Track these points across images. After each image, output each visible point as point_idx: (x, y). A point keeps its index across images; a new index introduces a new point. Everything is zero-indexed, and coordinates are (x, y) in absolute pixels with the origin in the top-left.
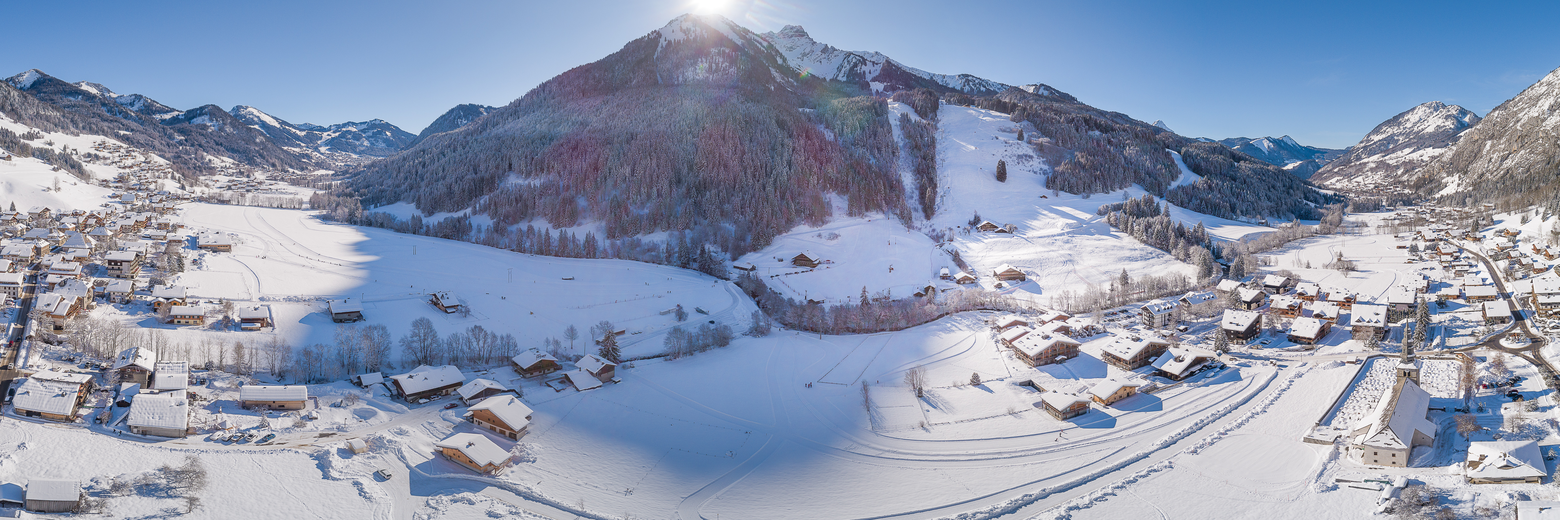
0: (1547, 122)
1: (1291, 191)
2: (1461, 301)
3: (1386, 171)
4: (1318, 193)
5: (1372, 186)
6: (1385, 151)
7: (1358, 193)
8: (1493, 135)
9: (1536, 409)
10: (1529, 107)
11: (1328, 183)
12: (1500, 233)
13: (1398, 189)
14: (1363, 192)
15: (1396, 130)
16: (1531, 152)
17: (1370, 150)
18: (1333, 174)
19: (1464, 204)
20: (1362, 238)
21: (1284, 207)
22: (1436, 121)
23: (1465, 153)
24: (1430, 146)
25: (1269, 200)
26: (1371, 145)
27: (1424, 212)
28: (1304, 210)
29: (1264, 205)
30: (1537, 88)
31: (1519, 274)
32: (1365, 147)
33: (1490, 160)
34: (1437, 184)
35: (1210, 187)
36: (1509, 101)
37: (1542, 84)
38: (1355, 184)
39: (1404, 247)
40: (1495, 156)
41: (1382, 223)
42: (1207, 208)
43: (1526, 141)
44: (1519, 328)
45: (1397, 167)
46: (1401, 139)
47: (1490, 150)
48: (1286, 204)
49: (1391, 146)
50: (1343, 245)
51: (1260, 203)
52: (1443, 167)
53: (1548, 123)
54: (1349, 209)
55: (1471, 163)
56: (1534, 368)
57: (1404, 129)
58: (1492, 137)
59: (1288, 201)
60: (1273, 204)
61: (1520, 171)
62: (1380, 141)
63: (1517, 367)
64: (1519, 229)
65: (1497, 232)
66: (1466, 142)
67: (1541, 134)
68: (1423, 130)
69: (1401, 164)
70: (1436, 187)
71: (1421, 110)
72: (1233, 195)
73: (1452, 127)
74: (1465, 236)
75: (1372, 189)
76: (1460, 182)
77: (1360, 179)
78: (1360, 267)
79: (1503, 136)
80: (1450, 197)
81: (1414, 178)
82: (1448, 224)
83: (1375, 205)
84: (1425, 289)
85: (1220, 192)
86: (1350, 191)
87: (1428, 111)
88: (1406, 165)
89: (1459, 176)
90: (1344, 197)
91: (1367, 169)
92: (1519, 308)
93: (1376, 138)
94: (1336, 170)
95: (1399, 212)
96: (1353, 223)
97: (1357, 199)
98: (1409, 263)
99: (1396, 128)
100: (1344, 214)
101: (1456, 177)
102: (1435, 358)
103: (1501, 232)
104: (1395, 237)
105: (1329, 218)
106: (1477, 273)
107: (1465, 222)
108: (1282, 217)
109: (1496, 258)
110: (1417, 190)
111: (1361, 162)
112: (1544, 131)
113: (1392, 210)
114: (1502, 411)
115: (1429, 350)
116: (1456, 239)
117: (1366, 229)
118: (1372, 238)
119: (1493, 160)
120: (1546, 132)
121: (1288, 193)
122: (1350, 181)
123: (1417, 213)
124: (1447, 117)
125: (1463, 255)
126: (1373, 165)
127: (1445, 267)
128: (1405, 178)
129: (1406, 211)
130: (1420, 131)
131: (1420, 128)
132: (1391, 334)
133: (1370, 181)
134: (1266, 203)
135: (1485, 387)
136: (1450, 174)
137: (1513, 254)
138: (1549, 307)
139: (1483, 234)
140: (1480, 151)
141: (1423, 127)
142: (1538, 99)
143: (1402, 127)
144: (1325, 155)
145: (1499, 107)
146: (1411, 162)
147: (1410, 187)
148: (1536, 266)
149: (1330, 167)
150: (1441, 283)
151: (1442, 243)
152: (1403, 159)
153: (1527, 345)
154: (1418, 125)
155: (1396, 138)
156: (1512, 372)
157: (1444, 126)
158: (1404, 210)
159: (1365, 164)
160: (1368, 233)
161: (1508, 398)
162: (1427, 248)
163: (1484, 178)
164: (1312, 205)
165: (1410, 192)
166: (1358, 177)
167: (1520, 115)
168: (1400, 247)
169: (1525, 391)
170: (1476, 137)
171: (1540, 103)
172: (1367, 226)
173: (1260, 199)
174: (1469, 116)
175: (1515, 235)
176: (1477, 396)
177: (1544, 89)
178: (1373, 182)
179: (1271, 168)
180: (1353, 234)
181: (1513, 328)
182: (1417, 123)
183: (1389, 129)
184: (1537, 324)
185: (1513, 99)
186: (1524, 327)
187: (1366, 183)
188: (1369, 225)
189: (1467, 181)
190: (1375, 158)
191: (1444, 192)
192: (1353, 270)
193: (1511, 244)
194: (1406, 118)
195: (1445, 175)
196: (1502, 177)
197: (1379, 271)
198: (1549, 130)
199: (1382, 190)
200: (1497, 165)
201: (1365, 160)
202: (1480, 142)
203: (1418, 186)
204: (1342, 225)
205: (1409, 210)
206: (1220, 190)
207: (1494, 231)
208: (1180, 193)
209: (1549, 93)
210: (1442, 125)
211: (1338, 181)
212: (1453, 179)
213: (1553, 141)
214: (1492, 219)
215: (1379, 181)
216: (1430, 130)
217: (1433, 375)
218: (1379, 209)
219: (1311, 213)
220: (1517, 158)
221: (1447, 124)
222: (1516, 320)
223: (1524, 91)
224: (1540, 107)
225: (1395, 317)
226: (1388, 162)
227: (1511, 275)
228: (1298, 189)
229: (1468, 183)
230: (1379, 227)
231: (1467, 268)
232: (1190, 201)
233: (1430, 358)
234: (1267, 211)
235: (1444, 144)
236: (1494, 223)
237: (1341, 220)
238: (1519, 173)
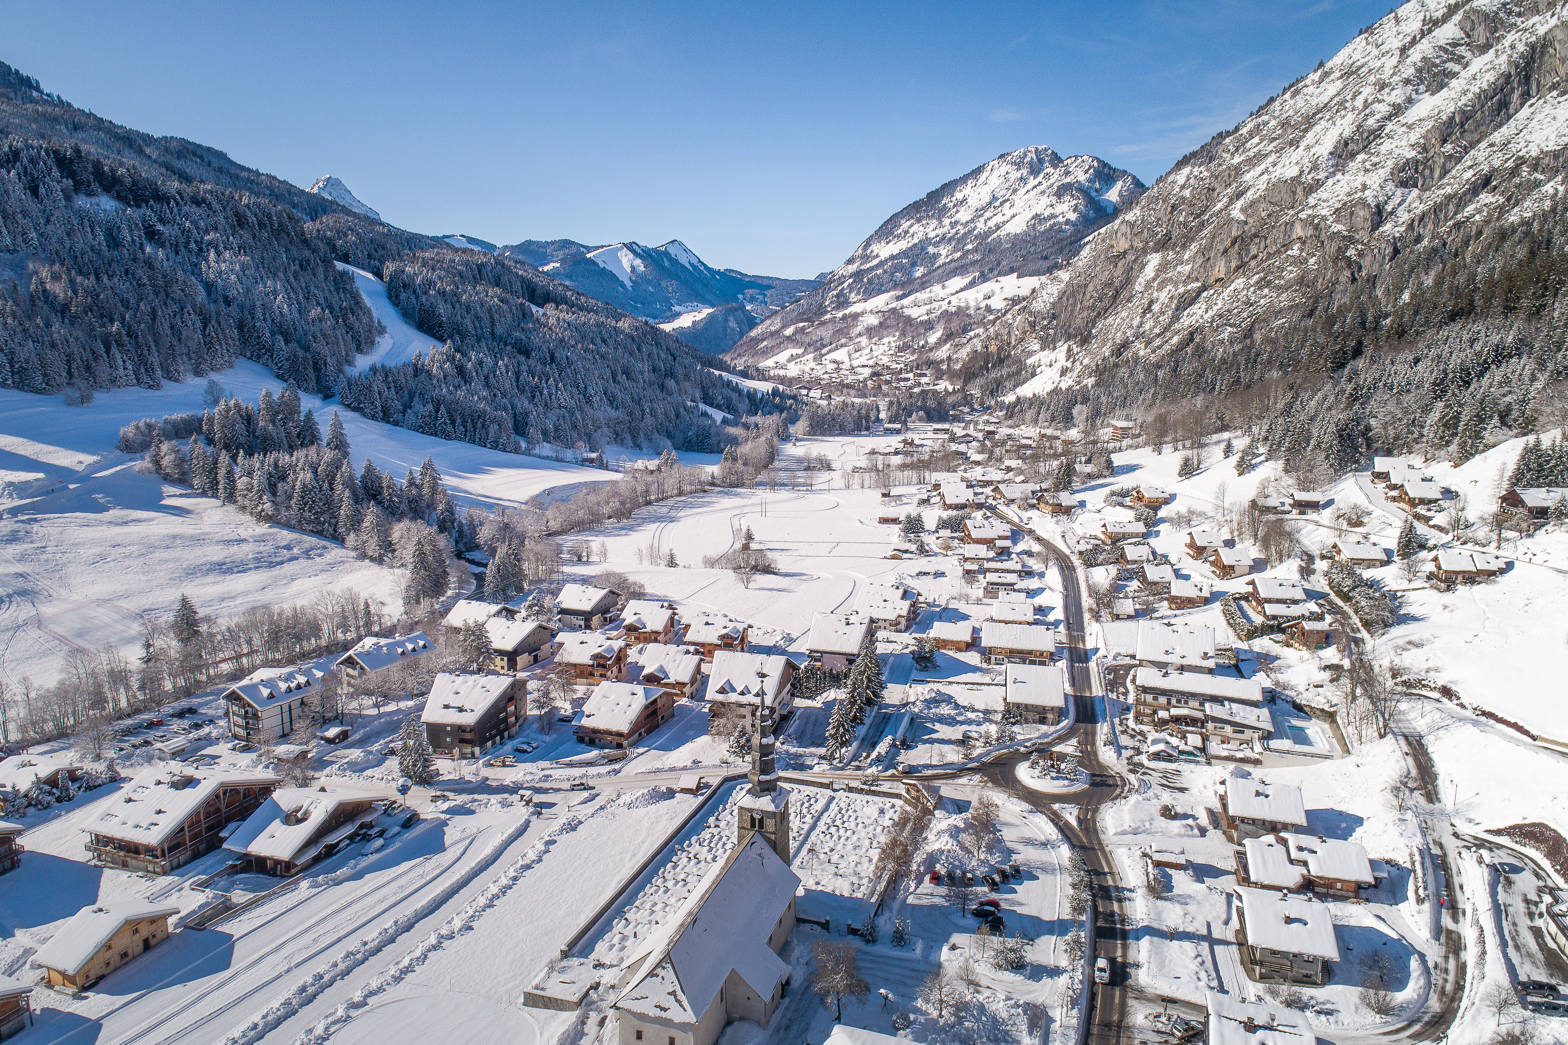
0: (1322, 194)
1: (671, 383)
2: (972, 658)
3: (903, 334)
4: (736, 389)
5: (867, 372)
6: (903, 285)
7: (829, 389)
8: (1168, 237)
9: (1018, 966)
10: (1279, 151)
11: (769, 363)
12: (1120, 497)
13: (924, 380)
14: (843, 387)
15: (931, 229)
16: (1263, 284)
17: (870, 281)
18: (780, 341)
19: (1068, 420)
20: (811, 496)
21: (649, 420)
22: (1033, 202)
23: (1091, 288)
24: (1012, 270)
25: (611, 403)
26: (871, 269)
27: (967, 439)
28: (694, 429)
29: (600, 415)
30: (1311, 89)
31: (1127, 606)
32: (858, 275)
33: (1148, 309)
34: (1014, 368)
35: (461, 370)
36: (1221, 136)
37: (1326, 74)
38: (831, 367)
39: (895, 521)
40: (1163, 296)
41: (863, 463)
42: (453, 422)
43: (1253, 250)
44: (1074, 741)
45: (929, 326)
46: (944, 252)
47: (1154, 279)
48: (653, 412)
49: (919, 272)
50: (763, 513)
51: (590, 412)
52: (1033, 325)
53: (1324, 196)
54: (800, 427)
55: (1102, 314)
56: (1065, 852)
57: (953, 225)
58: (1163, 244)
59: (660, 407)
60: (620, 414)
61: (1225, 335)
62: (893, 257)
63: (1029, 842)
64: (1170, 490)
65: (1113, 494)
66: (1096, 258)
67: (1299, 231)
68: (998, 227)
69: (939, 318)
70: (1009, 376)
71: (996, 172)
72: (523, 391)
73: (1073, 217)
74: (1035, 501)
75: (865, 380)
76: (1068, 364)
77: (841, 355)
78: (782, 563)
79: (1193, 240)
80: (1036, 402)
81: (964, 353)
82: (1009, 469)
83: (860, 418)
84: (903, 622)
85: (487, 385)
86: (815, 383)
87: (1015, 175)
88: (949, 321)
89: (1069, 350)
90: (794, 397)
91: (859, 329)
92: (1097, 690)
93: (885, 250)
94: (789, 332)
95: (909, 436)
96: (799, 460)
97: (824, 403)
98: (893, 557)
99: (934, 223)
100: (785, 438)
101: (1061, 352)
102: (860, 791)
103: (1124, 494)
104: (884, 495)
105: (745, 449)
106: (1031, 594)
107: (1042, 467)
108: (644, 445)
109: (1090, 559)
110: (966, 383)
111: (847, 311)
112: (1309, 222)
113: (898, 432)
114: (945, 953)
115: (858, 768)
116: (1014, 507)
117: (825, 476)
118: (831, 498)
119: (1156, 307)
120: (1316, 225)
121: (662, 387)
122: (819, 359)
123: (953, 439)
124: (1061, 192)
125: (1021, 547)
126: (873, 320)
127: (968, 572)
128: (943, 353)
129: (930, 435)
130: (991, 232)
131: (991, 224)
132: (794, 726)
133: (863, 360)
134: (603, 413)
135: (936, 879)
136: (1048, 343)
137: (1132, 552)
138: (1163, 700)
139: (1079, 497)
140: (1128, 281)
141: (999, 219)
142: (1309, 121)
143: (946, 222)
144: (769, 293)
145: (1194, 155)
146: (961, 312)
147: (952, 375)
148: (1179, 589)
149: (774, 324)
150: (945, 609)
151: (978, 515)
152: (944, 305)
153: (1078, 787)
154: (988, 214)
155: (931, 250)
156: (1011, 852)
157: (1053, 216)
158: (925, 432)
159: (855, 316)
160: (826, 486)
161: (971, 921)
162: (944, 524)
163: (1128, 354)
164: (718, 415)
165: (950, 389)
166: (837, 348)
167: (1247, 177)
168: (884, 521)
169: (1019, 910)
170: (1122, 245)
171: (1310, 137)
172: (829, 468)
173: (588, 400)
174: (1120, 184)
175: (1155, 505)
176: (911, 900)
177: (1332, 88)
178: (871, 363)
179: (624, 324)
180: (794, 486)
181: (1062, 738)
182: (984, 209)
183: (916, 226)
184: (1124, 740)
185: (1237, 129)
186: (1089, 739)
187: (855, 363)
188: (834, 465)
189: (1086, 361)
190: (880, 301)
191: (1026, 390)
192: (767, 570)
193: (1140, 528)
194: (959, 196)
195: (1037, 347)
196: (1173, 352)
197: (824, 575)
198: (1324, 218)
199: (888, 382)
200: (1165, 319)
201: (856, 308)
202: (1130, 257)
203: (968, 374)
204: (776, 464)
205: (936, 431)
206: (487, 378)
207: (1107, 490)
208: (378, 384)
209: (1342, 104)
210: (1047, 213)
211: (792, 358)
212: (1052, 356)
213: (1331, 248)
214: (1109, 462)
215: (885, 360)
216: (1017, 227)
217: (842, 831)
218: (868, 428)
219: (709, 436)
220: (1222, 300)
221: (1059, 209)
222: (1078, 720)
223: (1272, 100)
224: (1308, 148)
225: (812, 684)
226: (907, 312)
227: (1109, 605)
228: (687, 377)
229: (1087, 367)
230: (855, 470)
231: (1011, 578)
232: (407, 406)
233: (851, 790)
234: (605, 430)
235: (1047, 264)
236: (1112, 470)
237: (772, 455)
238: (1222, 342)
